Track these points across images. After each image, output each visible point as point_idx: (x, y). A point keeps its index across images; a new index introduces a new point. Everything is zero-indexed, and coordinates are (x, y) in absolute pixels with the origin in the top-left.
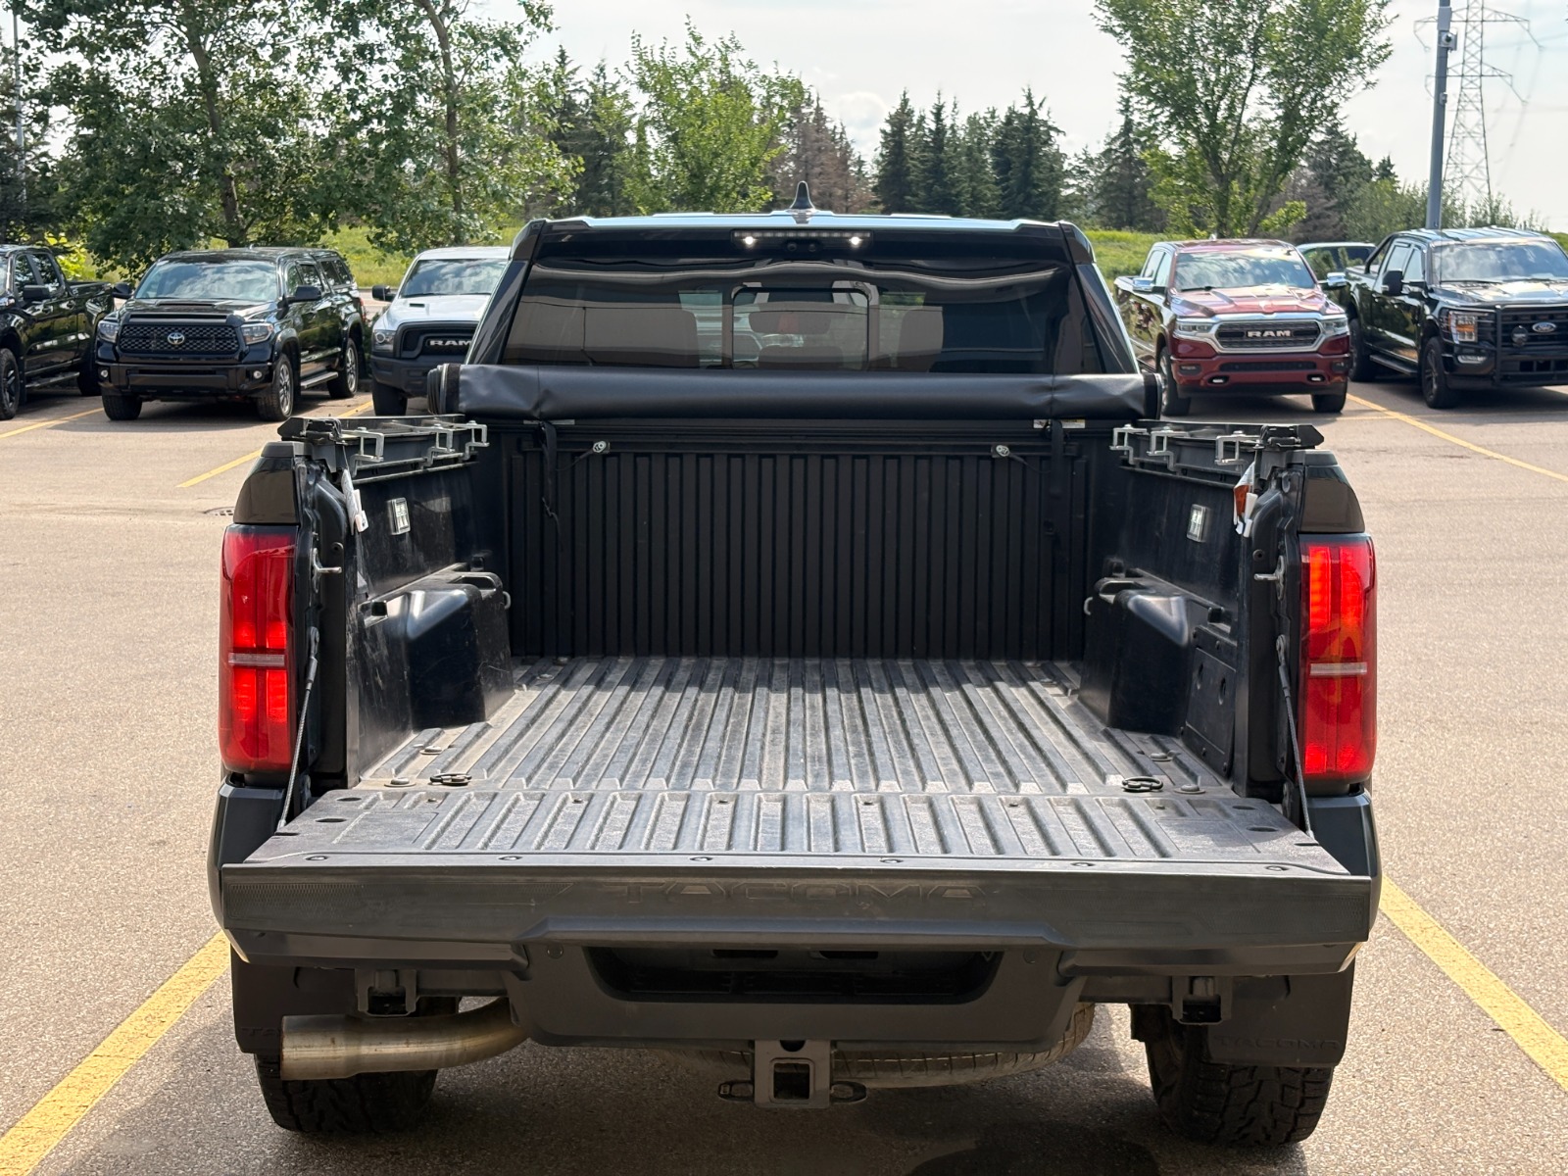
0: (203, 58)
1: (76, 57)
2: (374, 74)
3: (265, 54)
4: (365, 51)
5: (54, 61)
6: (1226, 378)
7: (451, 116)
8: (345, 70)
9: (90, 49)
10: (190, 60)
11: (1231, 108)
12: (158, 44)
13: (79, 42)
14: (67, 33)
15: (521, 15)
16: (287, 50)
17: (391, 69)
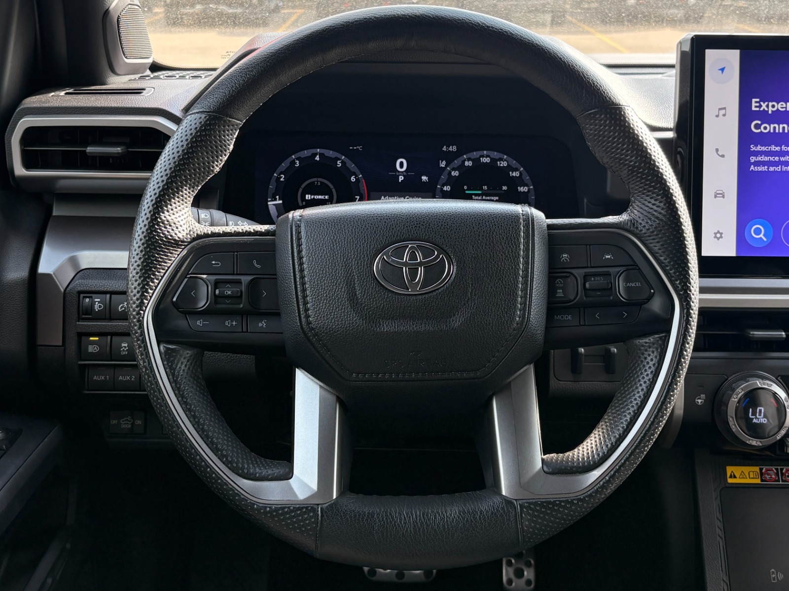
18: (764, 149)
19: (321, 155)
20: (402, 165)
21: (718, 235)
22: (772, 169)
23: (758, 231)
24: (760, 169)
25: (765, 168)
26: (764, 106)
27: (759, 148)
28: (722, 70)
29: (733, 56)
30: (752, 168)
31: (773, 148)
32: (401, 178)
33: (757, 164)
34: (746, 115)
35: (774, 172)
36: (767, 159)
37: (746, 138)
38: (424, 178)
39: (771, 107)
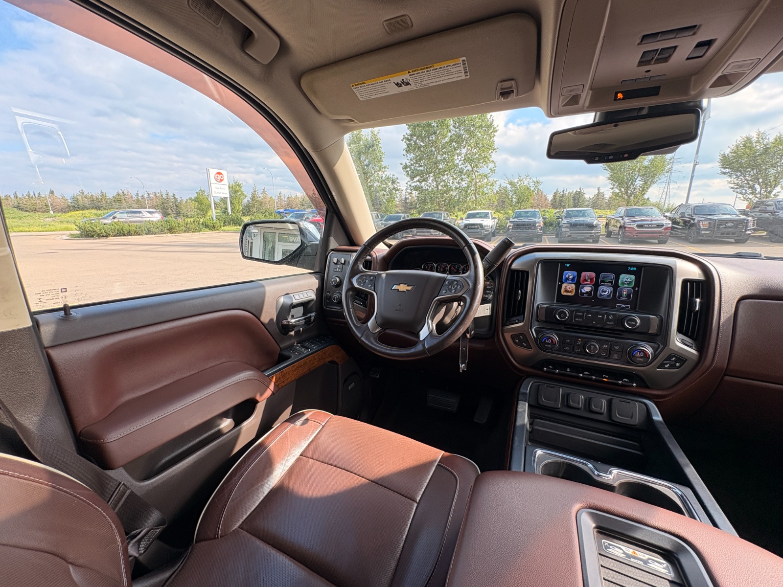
0: (437, 182)
2: (463, 183)
3: (446, 180)
5: (414, 184)
6: (637, 236)
7: (476, 190)
8: (459, 183)
9: (420, 182)
10: (435, 183)
15: (490, 171)
16: (450, 180)
17: (466, 182)
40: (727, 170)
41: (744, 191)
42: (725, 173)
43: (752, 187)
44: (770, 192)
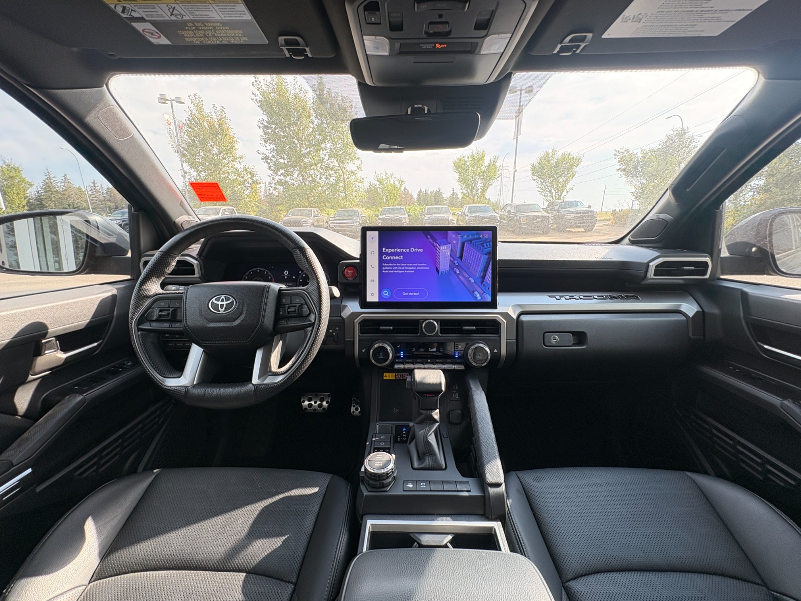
0: (303, 176)
1: (282, 177)
2: (331, 179)
3: (313, 175)
4: (330, 175)
5: (277, 178)
8: (327, 178)
9: (284, 176)
10: (301, 178)
11: (475, 186)
12: (296, 175)
13: (282, 174)
14: (279, 173)
15: (356, 168)
16: (317, 175)
17: (334, 178)
18: (387, 265)
19: (260, 270)
20: (286, 273)
21: (372, 294)
22: (390, 272)
23: (386, 293)
24: (386, 272)
25: (388, 272)
26: (387, 250)
27: (386, 265)
28: (373, 238)
29: (376, 234)
30: (383, 271)
31: (390, 265)
32: (286, 277)
33: (385, 270)
34: (381, 254)
35: (391, 273)
36: (388, 268)
37: (381, 261)
38: (294, 277)
39: (389, 251)
40: (535, 177)
41: (546, 195)
42: (533, 180)
43: (550, 191)
44: (561, 196)
